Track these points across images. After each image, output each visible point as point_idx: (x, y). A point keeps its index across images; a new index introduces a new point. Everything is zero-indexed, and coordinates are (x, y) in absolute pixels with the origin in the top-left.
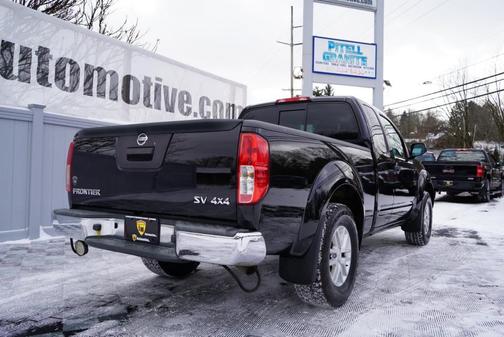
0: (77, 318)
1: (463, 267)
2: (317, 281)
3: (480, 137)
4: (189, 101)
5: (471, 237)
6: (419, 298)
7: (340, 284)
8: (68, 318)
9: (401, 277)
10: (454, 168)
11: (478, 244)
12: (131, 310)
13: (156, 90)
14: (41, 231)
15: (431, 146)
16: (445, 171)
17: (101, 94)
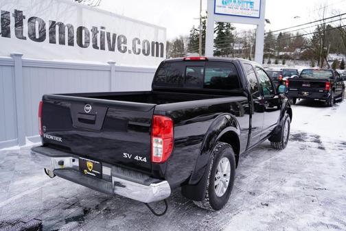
0: (51, 220)
1: (306, 170)
2: (206, 197)
3: (333, 51)
4: (125, 42)
5: (315, 142)
6: (273, 201)
7: (222, 195)
8: (46, 220)
9: (264, 180)
10: (311, 83)
11: (319, 148)
12: (86, 211)
13: (101, 35)
14: (27, 140)
15: (298, 58)
16: (304, 85)
17: (62, 42)
